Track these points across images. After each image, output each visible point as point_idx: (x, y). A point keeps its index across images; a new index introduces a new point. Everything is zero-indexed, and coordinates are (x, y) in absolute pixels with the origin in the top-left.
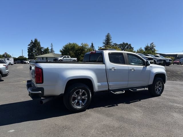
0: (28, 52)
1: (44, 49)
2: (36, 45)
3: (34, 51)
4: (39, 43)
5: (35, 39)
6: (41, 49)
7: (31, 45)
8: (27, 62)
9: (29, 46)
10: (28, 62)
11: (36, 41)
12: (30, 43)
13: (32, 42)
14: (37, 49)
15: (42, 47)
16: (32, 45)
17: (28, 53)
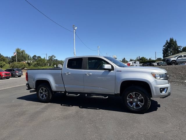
0: (163, 53)
1: (182, 48)
2: (172, 45)
3: (169, 52)
4: (176, 42)
5: (171, 39)
6: (178, 48)
7: (166, 46)
8: (154, 64)
9: (164, 48)
10: (156, 64)
11: (171, 40)
12: (165, 44)
13: (167, 42)
14: (173, 49)
15: (178, 46)
16: (168, 46)
17: (163, 55)
